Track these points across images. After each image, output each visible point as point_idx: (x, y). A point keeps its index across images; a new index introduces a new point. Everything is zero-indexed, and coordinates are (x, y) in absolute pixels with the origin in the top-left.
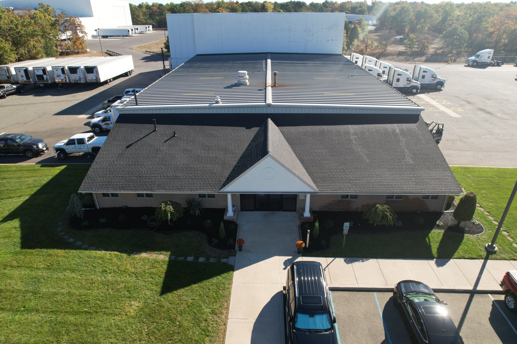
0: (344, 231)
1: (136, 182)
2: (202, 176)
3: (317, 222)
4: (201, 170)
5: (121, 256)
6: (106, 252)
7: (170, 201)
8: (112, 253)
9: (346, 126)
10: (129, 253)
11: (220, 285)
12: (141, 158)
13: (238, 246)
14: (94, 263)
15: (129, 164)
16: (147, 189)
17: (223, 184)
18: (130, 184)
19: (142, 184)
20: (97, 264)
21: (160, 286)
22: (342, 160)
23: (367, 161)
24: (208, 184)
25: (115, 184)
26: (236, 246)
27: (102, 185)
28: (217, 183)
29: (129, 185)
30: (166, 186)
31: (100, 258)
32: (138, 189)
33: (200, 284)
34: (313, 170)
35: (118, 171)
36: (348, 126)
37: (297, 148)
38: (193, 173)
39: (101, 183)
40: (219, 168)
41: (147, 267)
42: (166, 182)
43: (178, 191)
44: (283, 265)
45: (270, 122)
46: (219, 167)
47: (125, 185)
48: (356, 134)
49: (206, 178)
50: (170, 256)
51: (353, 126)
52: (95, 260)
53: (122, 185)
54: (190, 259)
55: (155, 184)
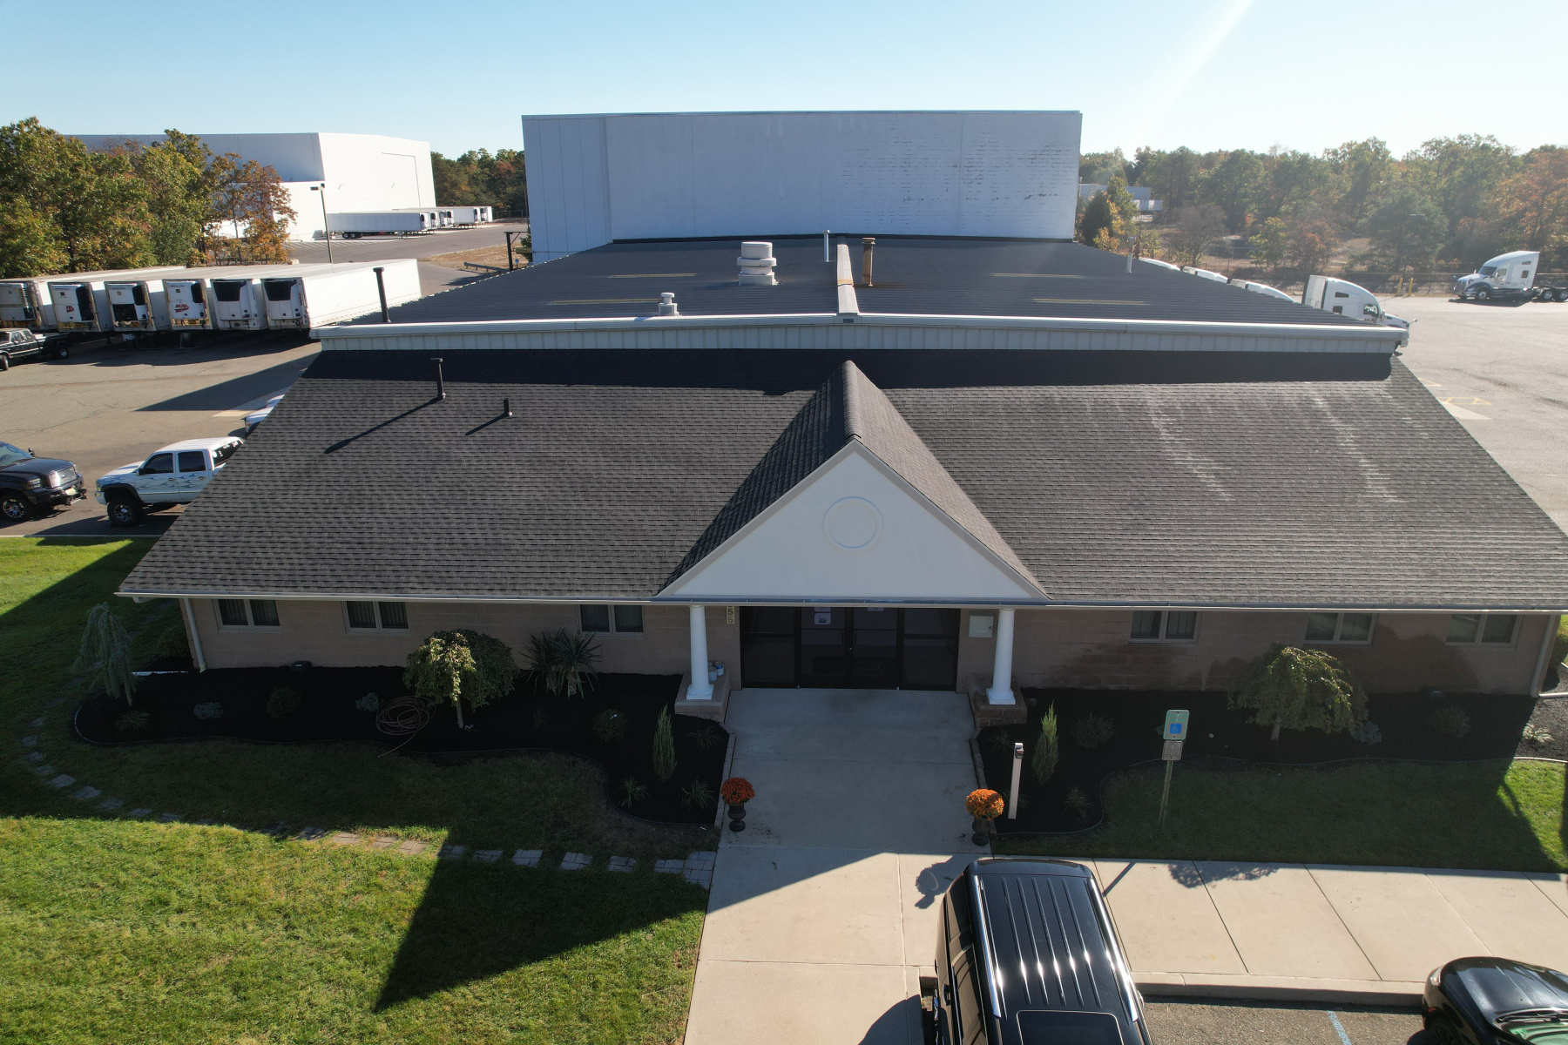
0: (1167, 744)
1: (343, 562)
2: (596, 542)
3: (1051, 711)
4: (594, 522)
5: (247, 842)
6: (187, 825)
7: (466, 633)
8: (213, 830)
9: (1129, 386)
10: (282, 831)
11: (644, 969)
12: (374, 484)
13: (728, 808)
14: (125, 870)
15: (327, 501)
16: (380, 585)
17: (672, 571)
18: (318, 567)
19: (366, 568)
20: (137, 873)
21: (382, 967)
22: (1128, 493)
23: (1226, 496)
24: (614, 571)
25: (265, 566)
26: (720, 811)
27: (213, 571)
28: (649, 565)
29: (314, 573)
30: (454, 574)
31: (155, 849)
32: (348, 585)
33: (557, 962)
34: (1020, 525)
35: (283, 524)
36: (1137, 386)
37: (954, 455)
38: (561, 532)
39: (212, 565)
40: (661, 518)
41: (342, 889)
42: (455, 563)
43: (499, 594)
44: (915, 889)
45: (854, 373)
46: (664, 513)
47: (301, 573)
48: (1169, 411)
49: (609, 548)
50: (444, 846)
51: (1155, 386)
52: (135, 857)
53: (288, 573)
54: (528, 857)
55: (412, 568)
